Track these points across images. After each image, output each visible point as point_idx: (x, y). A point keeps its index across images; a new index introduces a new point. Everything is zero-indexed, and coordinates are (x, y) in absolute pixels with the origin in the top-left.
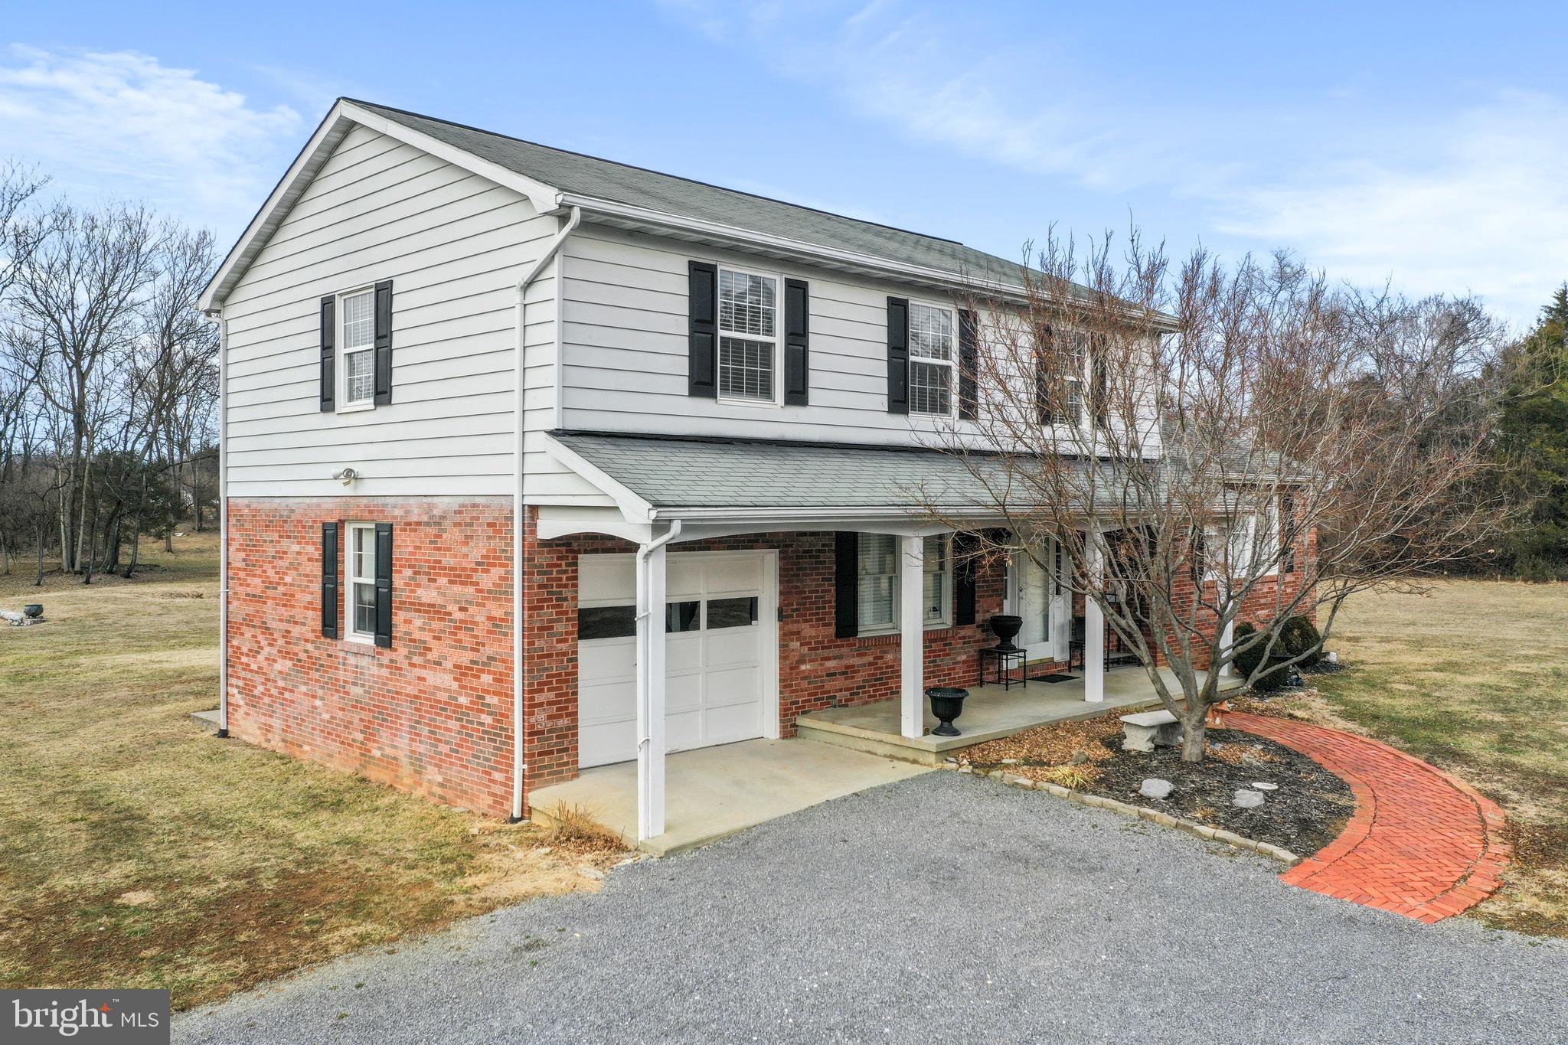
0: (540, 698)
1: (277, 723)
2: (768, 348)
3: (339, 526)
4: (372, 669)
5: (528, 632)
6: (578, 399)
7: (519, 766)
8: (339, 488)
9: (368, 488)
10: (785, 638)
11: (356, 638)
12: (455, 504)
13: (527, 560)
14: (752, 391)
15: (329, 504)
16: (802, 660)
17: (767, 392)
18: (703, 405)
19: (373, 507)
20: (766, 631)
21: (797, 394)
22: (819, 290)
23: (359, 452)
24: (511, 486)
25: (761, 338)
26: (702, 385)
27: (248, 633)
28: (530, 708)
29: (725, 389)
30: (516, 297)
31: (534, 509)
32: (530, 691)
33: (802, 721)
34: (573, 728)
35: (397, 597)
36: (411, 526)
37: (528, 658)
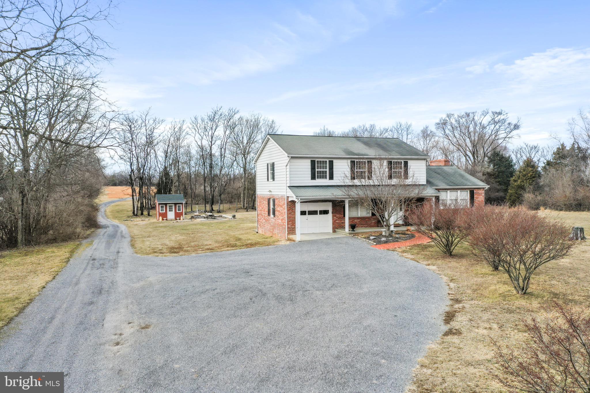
0: (289, 223)
1: (263, 230)
2: (326, 172)
3: (270, 199)
4: (273, 220)
5: (287, 214)
6: (292, 182)
7: (287, 232)
8: (269, 193)
9: (272, 193)
10: (333, 216)
11: (272, 216)
12: (281, 196)
13: (287, 204)
14: (323, 178)
15: (268, 195)
16: (336, 220)
17: (326, 178)
18: (313, 181)
19: (273, 195)
20: (330, 215)
21: (331, 178)
22: (335, 162)
23: (271, 188)
24: (285, 193)
25: (324, 170)
26: (313, 177)
27: (260, 216)
28: (288, 224)
29: (318, 178)
30: (285, 167)
31: (288, 197)
32: (288, 222)
33: (336, 230)
34: (295, 227)
35: (276, 209)
36: (277, 199)
37: (288, 217)
